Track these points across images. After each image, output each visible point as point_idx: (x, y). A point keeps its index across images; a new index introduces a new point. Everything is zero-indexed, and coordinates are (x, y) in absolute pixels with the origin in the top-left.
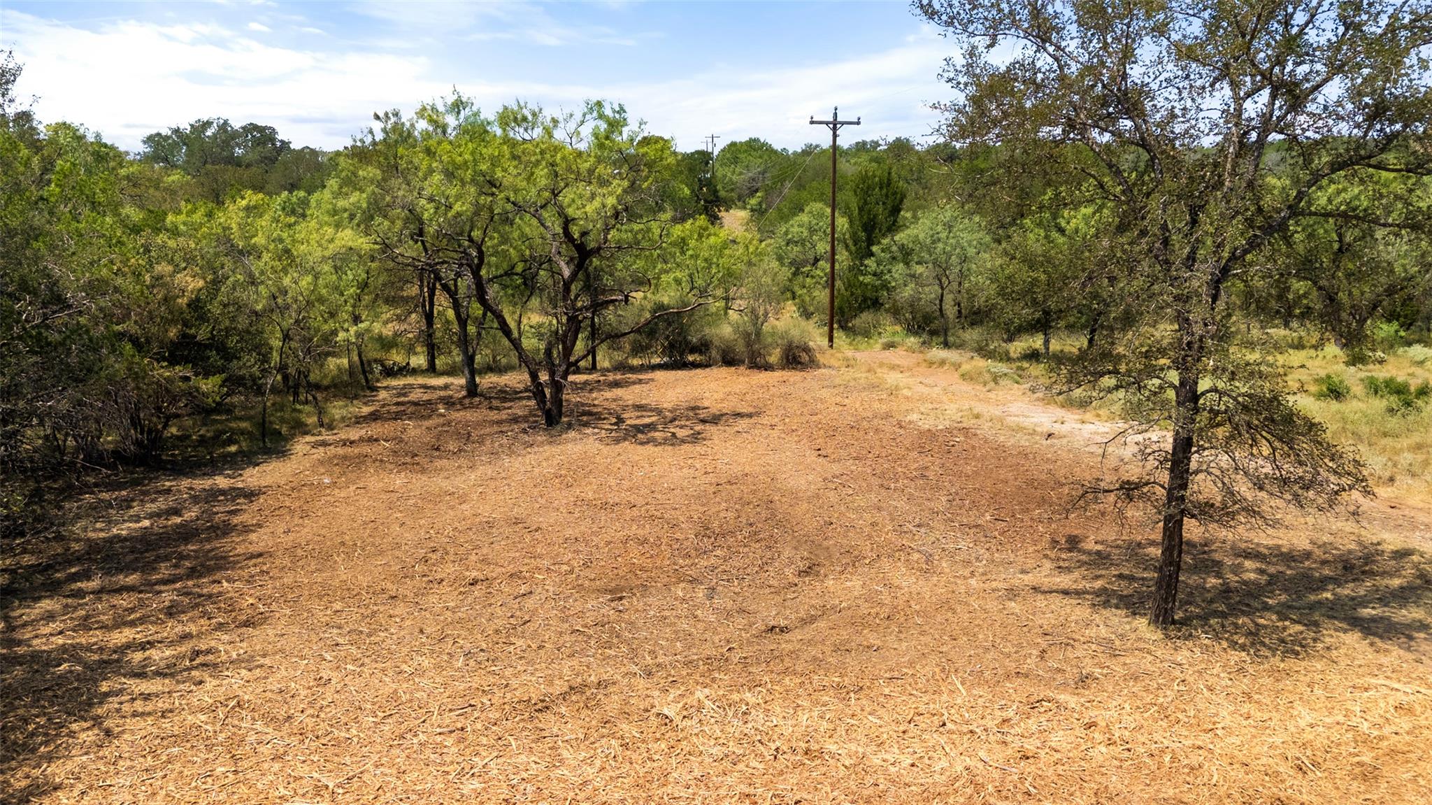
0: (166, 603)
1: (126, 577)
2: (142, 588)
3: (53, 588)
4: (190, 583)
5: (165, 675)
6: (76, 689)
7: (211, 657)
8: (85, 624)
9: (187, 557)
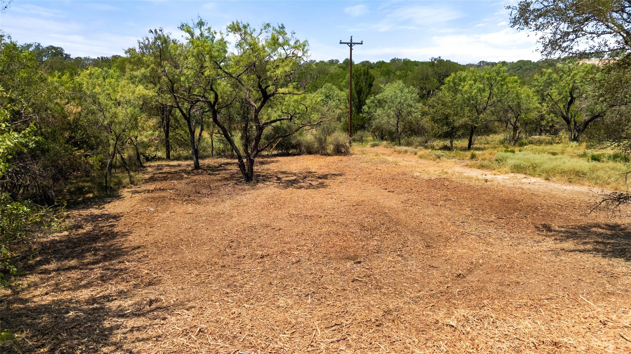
0: (98, 274)
1: (69, 261)
2: (81, 267)
3: (31, 269)
4: (107, 263)
5: (139, 316)
6: (90, 326)
7: (159, 304)
8: (57, 288)
9: (99, 250)
